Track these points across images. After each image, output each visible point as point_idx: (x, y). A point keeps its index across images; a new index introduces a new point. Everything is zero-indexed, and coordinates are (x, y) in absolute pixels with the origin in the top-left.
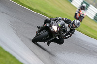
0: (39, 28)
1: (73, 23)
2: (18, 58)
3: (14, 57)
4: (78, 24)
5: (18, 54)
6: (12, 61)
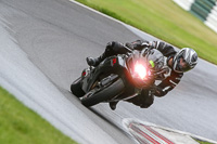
0: (90, 63)
1: (182, 57)
2: (21, 100)
3: (12, 97)
4: (194, 59)
5: (21, 91)
6: (8, 106)
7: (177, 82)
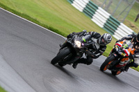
4: (109, 38)
7: (104, 51)
